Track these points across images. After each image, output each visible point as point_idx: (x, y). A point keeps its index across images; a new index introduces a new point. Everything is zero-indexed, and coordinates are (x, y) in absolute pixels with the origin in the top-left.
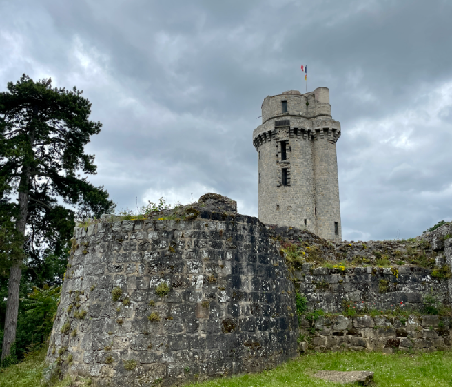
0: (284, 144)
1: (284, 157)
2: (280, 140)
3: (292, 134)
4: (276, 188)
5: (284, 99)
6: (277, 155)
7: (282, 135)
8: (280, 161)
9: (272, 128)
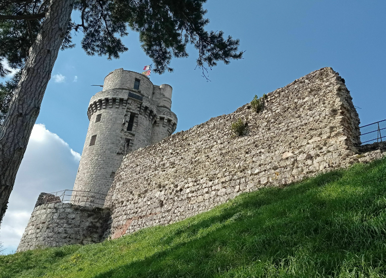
0: (133, 116)
1: (130, 128)
2: (131, 111)
3: (142, 111)
4: (115, 154)
5: (138, 77)
6: (124, 124)
7: (134, 108)
8: (126, 130)
9: (126, 97)
